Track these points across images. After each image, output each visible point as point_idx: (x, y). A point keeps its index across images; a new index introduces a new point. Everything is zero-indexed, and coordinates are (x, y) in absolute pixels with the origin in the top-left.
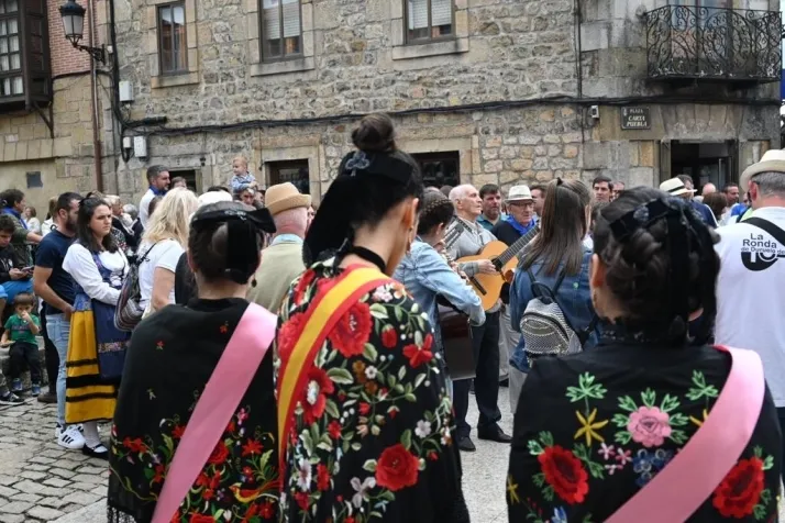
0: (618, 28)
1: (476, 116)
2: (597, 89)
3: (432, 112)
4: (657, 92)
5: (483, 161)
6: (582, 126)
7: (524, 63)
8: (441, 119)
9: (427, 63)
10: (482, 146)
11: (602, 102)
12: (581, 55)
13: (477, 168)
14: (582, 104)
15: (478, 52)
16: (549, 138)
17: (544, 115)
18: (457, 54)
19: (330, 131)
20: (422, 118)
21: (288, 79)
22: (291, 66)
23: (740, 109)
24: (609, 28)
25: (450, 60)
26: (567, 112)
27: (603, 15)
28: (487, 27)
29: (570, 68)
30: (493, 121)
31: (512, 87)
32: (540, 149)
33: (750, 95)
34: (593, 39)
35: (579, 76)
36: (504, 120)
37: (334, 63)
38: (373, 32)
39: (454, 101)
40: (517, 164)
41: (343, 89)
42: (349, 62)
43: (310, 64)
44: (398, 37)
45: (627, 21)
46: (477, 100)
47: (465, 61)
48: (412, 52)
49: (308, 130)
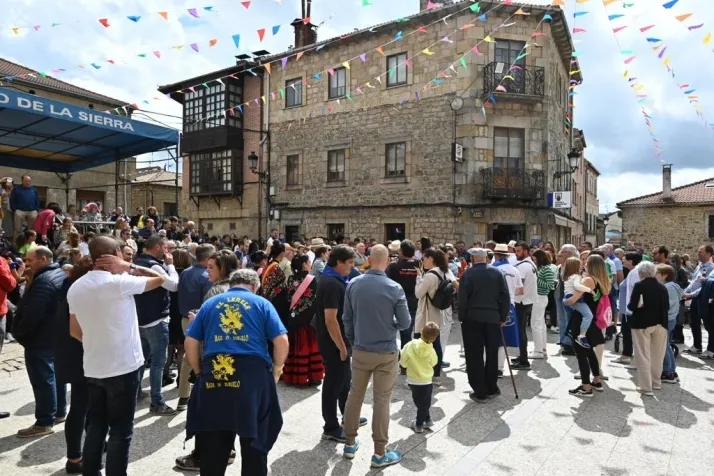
0: (470, 175)
1: (413, 209)
2: (461, 201)
3: (395, 206)
4: (488, 202)
5: (415, 229)
6: (455, 216)
7: (433, 188)
8: (399, 209)
9: (394, 186)
10: (415, 222)
11: (462, 206)
12: (455, 186)
13: (412, 231)
14: (455, 206)
15: (414, 182)
16: (441, 220)
17: (440, 210)
18: (406, 183)
19: (354, 212)
20: (391, 209)
21: (339, 190)
22: (340, 184)
23: (527, 211)
24: (467, 175)
25: (403, 185)
26: (449, 209)
27: (464, 170)
28: (419, 173)
29: (451, 191)
30: (419, 211)
31: (427, 198)
32: (438, 225)
33: (532, 205)
34: (460, 180)
35: (454, 194)
36: (424, 211)
37: (357, 184)
38: (373, 172)
39: (404, 203)
40: (429, 230)
41: (360, 195)
42: (363, 184)
43: (347, 183)
44: (383, 174)
45: (474, 173)
46: (413, 202)
47: (409, 186)
48: (387, 181)
49: (344, 211)
